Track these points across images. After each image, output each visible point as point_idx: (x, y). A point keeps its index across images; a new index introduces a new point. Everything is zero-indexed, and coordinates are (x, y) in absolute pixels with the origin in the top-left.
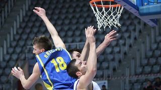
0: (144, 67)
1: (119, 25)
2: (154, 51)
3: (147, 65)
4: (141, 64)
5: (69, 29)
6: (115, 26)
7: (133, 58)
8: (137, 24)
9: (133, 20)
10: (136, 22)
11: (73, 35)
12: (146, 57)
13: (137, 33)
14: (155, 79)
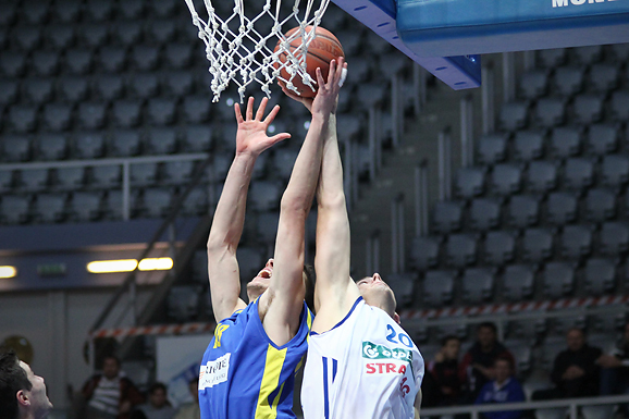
0: (422, 276)
1: (307, 78)
2: (469, 204)
3: (440, 263)
4: (409, 259)
5: (88, 96)
6: (289, 84)
7: (376, 234)
8: (394, 80)
9: (377, 58)
10: (390, 69)
11: (105, 124)
12: (434, 231)
13: (393, 122)
14: (469, 327)
